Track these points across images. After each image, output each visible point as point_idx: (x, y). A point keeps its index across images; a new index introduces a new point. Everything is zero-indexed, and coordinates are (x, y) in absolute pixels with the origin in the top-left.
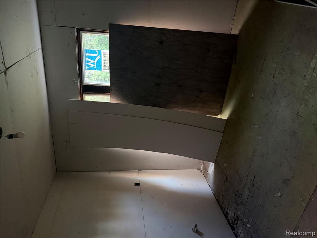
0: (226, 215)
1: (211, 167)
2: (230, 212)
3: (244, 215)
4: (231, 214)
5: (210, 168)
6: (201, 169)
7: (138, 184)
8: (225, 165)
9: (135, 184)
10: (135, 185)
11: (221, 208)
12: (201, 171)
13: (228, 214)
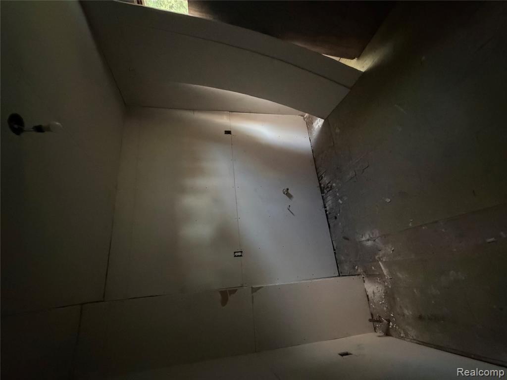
0: (320, 178)
1: (319, 123)
2: (325, 179)
3: (339, 190)
4: (326, 180)
5: (317, 121)
6: (305, 117)
7: (228, 132)
8: (338, 131)
9: (225, 131)
10: (225, 133)
11: (316, 169)
12: (304, 119)
13: (322, 178)
